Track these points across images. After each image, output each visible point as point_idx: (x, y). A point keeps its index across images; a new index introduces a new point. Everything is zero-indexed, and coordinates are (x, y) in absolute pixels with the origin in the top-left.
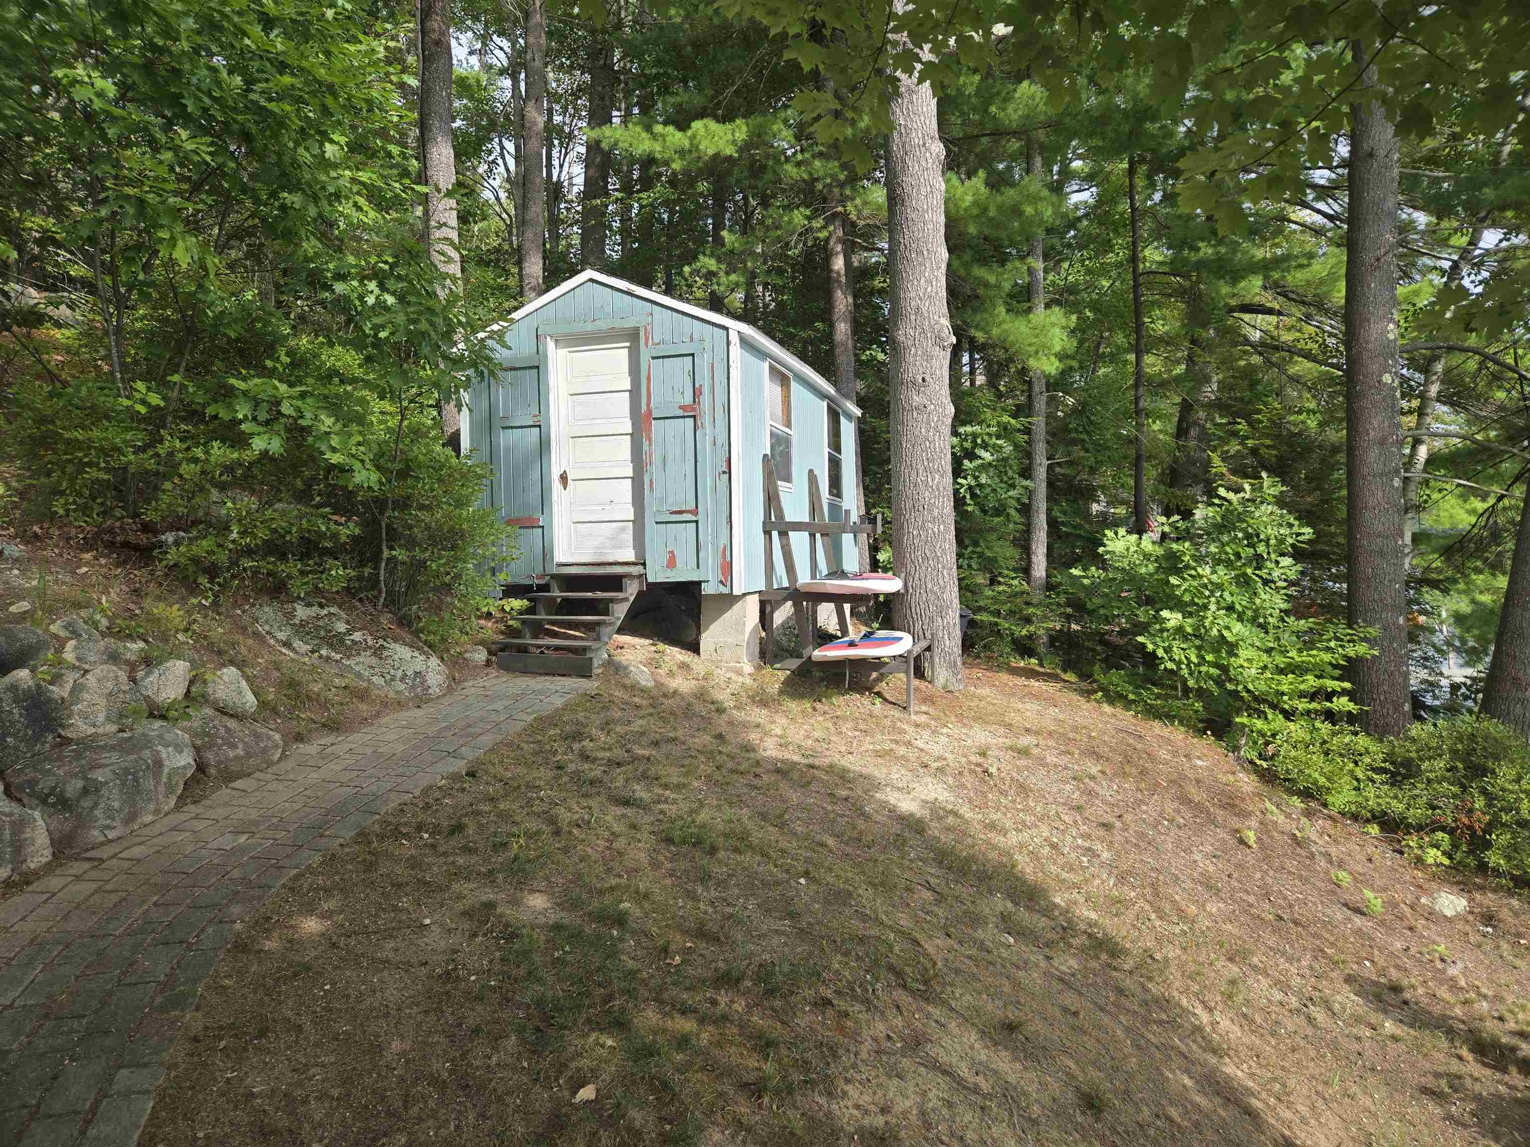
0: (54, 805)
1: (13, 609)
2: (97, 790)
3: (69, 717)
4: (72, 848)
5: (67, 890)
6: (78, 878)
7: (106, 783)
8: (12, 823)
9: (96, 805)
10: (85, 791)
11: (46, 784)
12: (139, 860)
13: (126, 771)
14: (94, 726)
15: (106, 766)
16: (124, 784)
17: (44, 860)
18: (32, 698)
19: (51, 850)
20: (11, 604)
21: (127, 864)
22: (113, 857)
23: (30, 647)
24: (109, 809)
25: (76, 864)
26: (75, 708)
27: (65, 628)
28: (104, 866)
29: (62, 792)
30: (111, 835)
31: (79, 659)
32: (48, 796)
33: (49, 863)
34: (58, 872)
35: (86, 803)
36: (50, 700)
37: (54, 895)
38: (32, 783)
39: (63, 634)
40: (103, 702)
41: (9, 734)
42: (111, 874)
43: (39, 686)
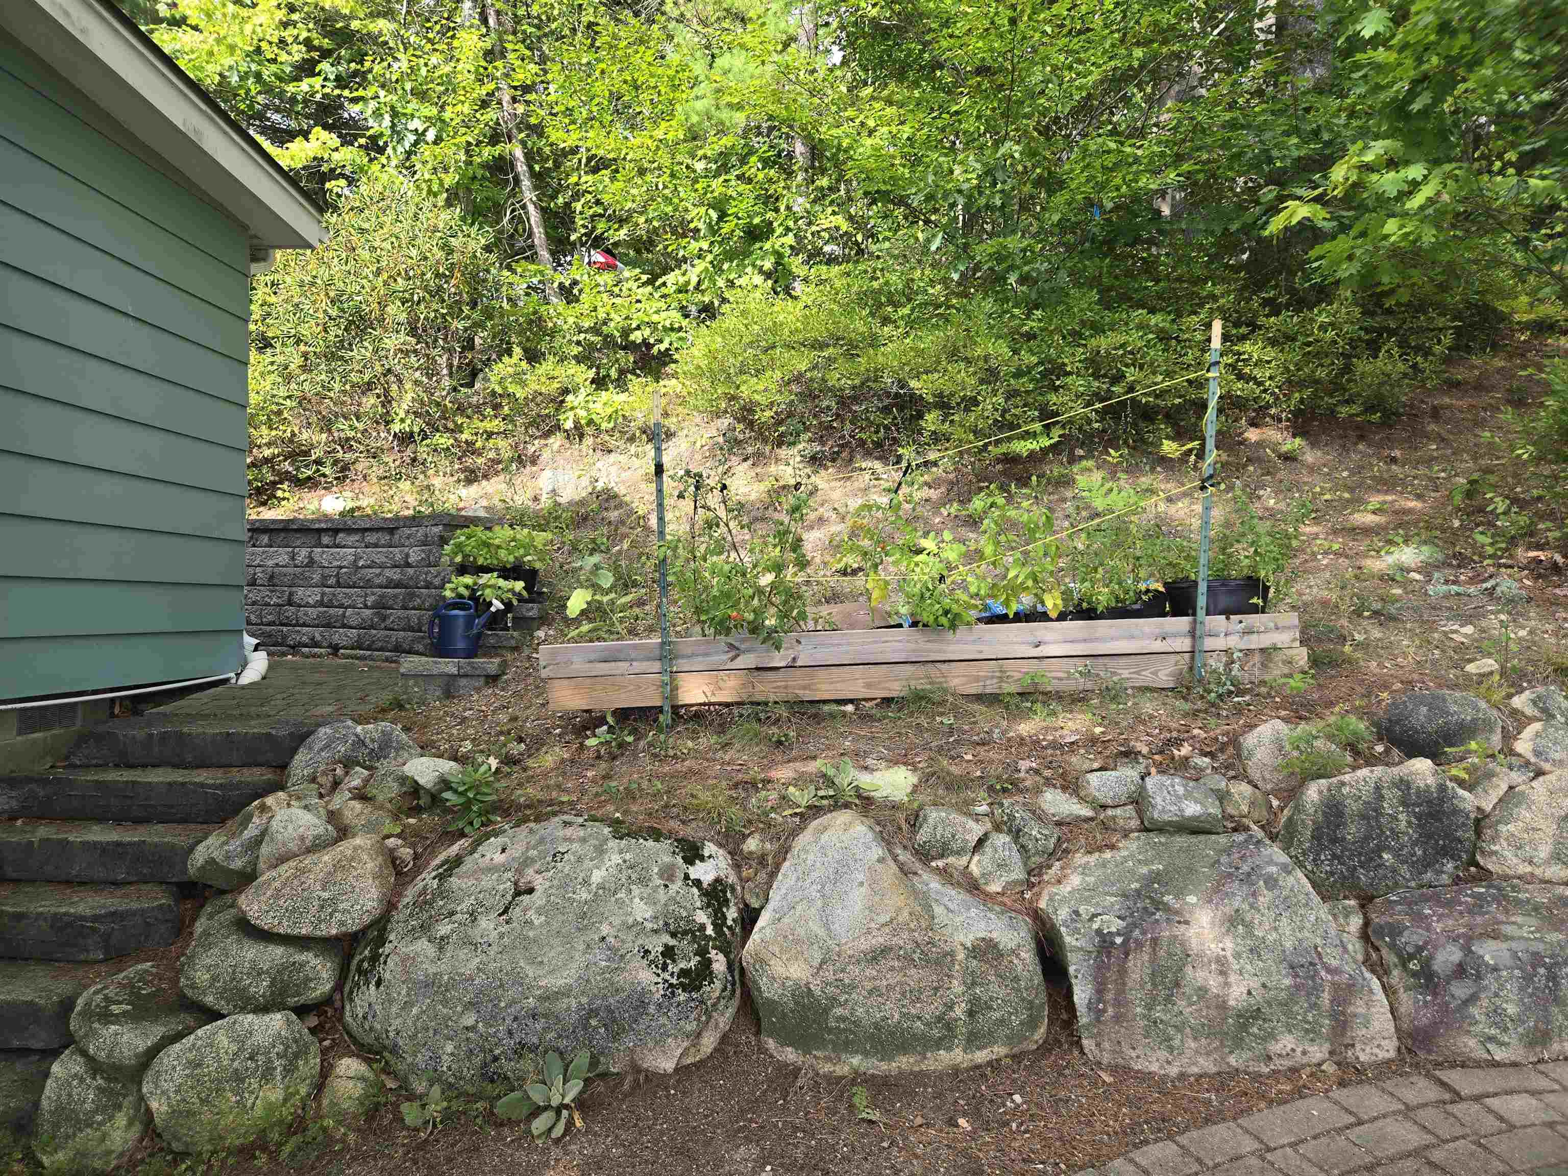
0: (1414, 974)
1: (1471, 668)
2: (1479, 977)
3: (1494, 839)
4: (1429, 1052)
5: (1380, 1123)
6: (1408, 1111)
7: (1495, 969)
8: (1336, 986)
9: (1473, 999)
10: (1460, 971)
11: (1411, 938)
12: (1512, 1127)
13: (1537, 959)
14: (1531, 863)
15: (1507, 938)
16: (1528, 978)
17: (1382, 1055)
18: (1429, 802)
19: (1395, 1042)
20: (1470, 661)
21: (1491, 1123)
22: (1477, 1098)
23: (1461, 725)
24: (1497, 1011)
25: (1422, 1082)
26: (1503, 828)
27: (1534, 702)
28: (1456, 1109)
29: (1431, 958)
30: (1500, 1055)
31: (1537, 753)
32: (1411, 957)
33: (1388, 1062)
34: (1389, 1085)
35: (1460, 990)
36: (1456, 811)
37: (1360, 1123)
38: (1395, 931)
39: (1529, 711)
40: (1550, 828)
41: (1388, 849)
42: (1459, 1131)
43: (1442, 788)
